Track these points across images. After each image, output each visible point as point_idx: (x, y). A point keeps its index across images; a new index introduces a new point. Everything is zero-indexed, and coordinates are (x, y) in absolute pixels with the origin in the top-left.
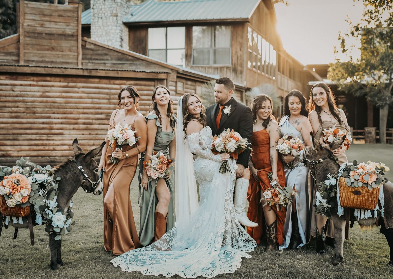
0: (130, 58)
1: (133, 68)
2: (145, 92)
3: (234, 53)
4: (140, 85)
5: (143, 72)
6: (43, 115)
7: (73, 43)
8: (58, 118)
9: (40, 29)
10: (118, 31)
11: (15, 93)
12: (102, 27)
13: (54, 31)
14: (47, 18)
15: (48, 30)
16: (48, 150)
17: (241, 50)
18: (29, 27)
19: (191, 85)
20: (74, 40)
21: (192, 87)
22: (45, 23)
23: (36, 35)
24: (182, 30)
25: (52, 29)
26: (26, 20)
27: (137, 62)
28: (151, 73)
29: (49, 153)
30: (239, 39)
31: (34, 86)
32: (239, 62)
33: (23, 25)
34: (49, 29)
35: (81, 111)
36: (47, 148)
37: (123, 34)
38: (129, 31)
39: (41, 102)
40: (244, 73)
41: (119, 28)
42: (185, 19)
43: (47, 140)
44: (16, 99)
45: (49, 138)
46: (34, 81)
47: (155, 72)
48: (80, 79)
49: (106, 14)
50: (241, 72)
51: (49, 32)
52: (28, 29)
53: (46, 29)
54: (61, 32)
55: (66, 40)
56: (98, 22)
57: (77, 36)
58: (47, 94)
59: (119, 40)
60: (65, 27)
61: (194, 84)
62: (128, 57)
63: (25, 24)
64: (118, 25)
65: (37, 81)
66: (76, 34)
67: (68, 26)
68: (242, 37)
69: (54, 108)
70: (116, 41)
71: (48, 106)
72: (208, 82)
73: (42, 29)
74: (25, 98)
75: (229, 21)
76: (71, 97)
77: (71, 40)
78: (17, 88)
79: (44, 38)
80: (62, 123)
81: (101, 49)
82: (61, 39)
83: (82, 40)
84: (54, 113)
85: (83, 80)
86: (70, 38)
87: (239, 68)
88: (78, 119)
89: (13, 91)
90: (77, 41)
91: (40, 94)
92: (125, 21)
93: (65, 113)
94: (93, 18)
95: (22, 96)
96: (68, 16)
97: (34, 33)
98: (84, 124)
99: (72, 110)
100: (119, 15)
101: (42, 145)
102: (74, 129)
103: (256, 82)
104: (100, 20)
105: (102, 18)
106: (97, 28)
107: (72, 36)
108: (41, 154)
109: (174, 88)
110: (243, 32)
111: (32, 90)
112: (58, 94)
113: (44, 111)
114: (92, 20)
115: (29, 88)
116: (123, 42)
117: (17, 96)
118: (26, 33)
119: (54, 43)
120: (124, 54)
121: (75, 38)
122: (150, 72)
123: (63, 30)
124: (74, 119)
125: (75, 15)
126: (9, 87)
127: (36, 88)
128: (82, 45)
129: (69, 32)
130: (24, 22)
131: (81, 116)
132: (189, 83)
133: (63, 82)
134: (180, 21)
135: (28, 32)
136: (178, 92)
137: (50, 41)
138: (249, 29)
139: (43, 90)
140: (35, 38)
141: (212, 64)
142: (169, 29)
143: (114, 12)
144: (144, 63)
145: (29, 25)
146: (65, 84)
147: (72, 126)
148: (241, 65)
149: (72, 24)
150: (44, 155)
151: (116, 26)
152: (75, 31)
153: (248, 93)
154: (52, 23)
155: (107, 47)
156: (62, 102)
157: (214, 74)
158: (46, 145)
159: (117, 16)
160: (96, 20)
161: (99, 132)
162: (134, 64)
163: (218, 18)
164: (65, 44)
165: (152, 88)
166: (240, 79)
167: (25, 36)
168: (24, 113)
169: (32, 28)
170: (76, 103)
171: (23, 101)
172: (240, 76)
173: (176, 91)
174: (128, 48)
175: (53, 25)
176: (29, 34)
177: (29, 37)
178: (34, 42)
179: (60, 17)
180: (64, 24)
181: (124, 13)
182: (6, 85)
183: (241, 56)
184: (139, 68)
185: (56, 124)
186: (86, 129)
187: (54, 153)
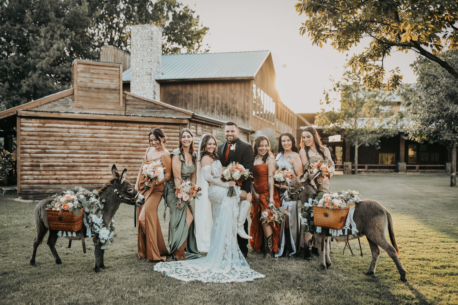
0: (160, 107)
1: (163, 115)
2: (172, 134)
4: (169, 128)
5: (170, 118)
6: (93, 151)
7: (116, 95)
8: (104, 154)
9: (90, 85)
10: (152, 87)
11: (70, 135)
12: (139, 84)
14: (96, 76)
15: (96, 86)
16: (96, 179)
17: (247, 101)
18: (81, 83)
19: (208, 129)
20: (116, 93)
21: (209, 130)
22: (94, 79)
23: (87, 89)
25: (100, 85)
26: (79, 78)
27: (166, 111)
28: (177, 120)
29: (98, 181)
30: (246, 93)
31: (85, 128)
32: (246, 111)
33: (76, 81)
34: (97, 84)
35: (122, 148)
36: (96, 177)
37: (156, 89)
38: (161, 86)
39: (91, 141)
40: (250, 120)
41: (152, 84)
42: (204, 77)
43: (96, 171)
44: (71, 139)
45: (97, 170)
46: (85, 125)
47: (180, 119)
48: (121, 124)
49: (142, 73)
50: (248, 119)
51: (97, 87)
52: (80, 84)
53: (95, 84)
54: (106, 87)
55: (110, 93)
56: (136, 79)
57: (119, 90)
58: (96, 135)
59: (153, 93)
60: (109, 83)
61: (211, 128)
62: (159, 106)
63: (78, 81)
64: (152, 82)
65: (88, 125)
66: (118, 88)
67: (112, 82)
68: (248, 92)
69: (101, 146)
70: (150, 94)
71: (96, 145)
72: (222, 126)
73: (91, 84)
74: (78, 138)
75: (238, 79)
76: (115, 138)
77: (115, 93)
78: (72, 131)
79: (93, 92)
80: (107, 158)
81: (137, 100)
82: (107, 92)
83: (123, 93)
84: (101, 150)
85: (124, 124)
86: (113, 92)
87: (246, 116)
88: (120, 154)
89: (69, 132)
90: (119, 94)
91: (90, 135)
92: (157, 78)
93: (109, 150)
94: (132, 76)
95: (75, 137)
96: (112, 75)
97: (85, 87)
98: (125, 158)
99: (116, 148)
100: (152, 74)
101: (92, 175)
103: (259, 126)
104: (138, 78)
105: (139, 76)
106: (136, 84)
107: (115, 90)
108: (91, 182)
109: (195, 131)
110: (249, 87)
111: (84, 132)
112: (104, 135)
113: (93, 148)
114: (131, 78)
115: (81, 131)
116: (155, 96)
117: (72, 137)
118: (79, 88)
119: (101, 95)
120: (156, 104)
121: (117, 92)
122: (176, 118)
123: (108, 85)
125: (118, 73)
126: (65, 130)
127: (87, 131)
128: (123, 97)
129: (113, 86)
130: (77, 79)
131: (122, 152)
132: (207, 127)
133: (108, 126)
134: (200, 79)
135: (81, 87)
136: (198, 134)
137: (97, 94)
138: (254, 86)
139: (92, 132)
140: (86, 91)
143: (149, 71)
144: (171, 111)
145: (81, 82)
146: (110, 127)
147: (115, 160)
148: (248, 113)
149: (115, 81)
150: (93, 182)
151: (150, 83)
152: (117, 86)
153: (253, 135)
154: (100, 80)
155: (143, 99)
156: (108, 141)
158: (95, 175)
159: (151, 75)
160: (134, 78)
161: (136, 165)
162: (164, 112)
163: (230, 76)
164: (109, 96)
165: (178, 131)
166: (246, 124)
167: (78, 90)
169: (84, 83)
170: (118, 142)
171: (77, 141)
172: (247, 121)
173: (196, 133)
174: (160, 100)
175: (100, 81)
176: (81, 88)
177: (81, 90)
178: (85, 95)
179: (106, 75)
180: (109, 80)
181: (156, 72)
182: (64, 128)
183: (247, 106)
184: (167, 115)
185: (103, 158)
186: (126, 163)
187: (101, 181)
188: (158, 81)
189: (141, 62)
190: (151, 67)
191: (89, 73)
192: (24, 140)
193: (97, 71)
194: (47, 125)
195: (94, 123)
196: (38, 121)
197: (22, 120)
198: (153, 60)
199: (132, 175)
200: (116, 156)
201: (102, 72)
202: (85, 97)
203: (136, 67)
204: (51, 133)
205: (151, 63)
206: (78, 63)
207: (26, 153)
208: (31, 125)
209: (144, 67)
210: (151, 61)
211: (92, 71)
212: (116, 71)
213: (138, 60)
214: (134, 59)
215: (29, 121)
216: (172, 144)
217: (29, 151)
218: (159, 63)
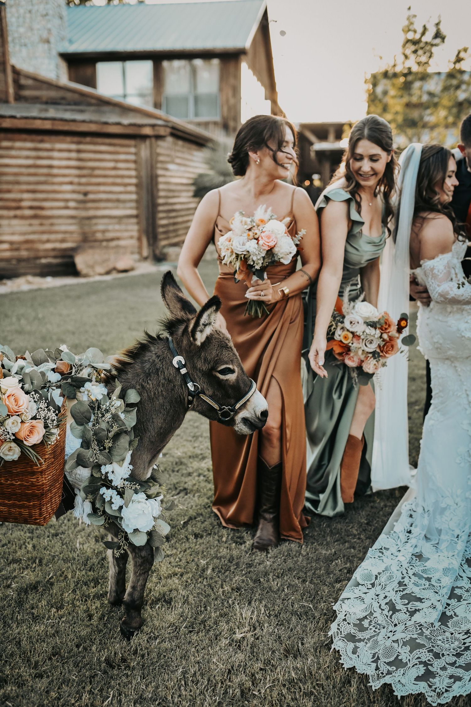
1: (102, 118)
2: (122, 157)
3: (224, 99)
4: (116, 145)
5: (117, 123)
10: (53, 67)
24: (149, 65)
35: (24, 187)
37: (60, 72)
38: (70, 66)
41: (53, 62)
49: (32, 39)
56: (20, 52)
62: (89, 99)
64: (51, 57)
68: (234, 76)
83: (12, 71)
92: (61, 50)
98: (31, 208)
99: (10, 186)
100: (52, 40)
102: (15, 217)
104: (23, 49)
105: (25, 46)
106: (20, 61)
122: (128, 125)
124: (14, 200)
128: (13, 80)
131: (26, 196)
138: (244, 65)
141: (191, 117)
143: (45, 36)
144: (117, 109)
147: (12, 213)
151: (49, 59)
159: (49, 42)
160: (17, 49)
165: (133, 150)
170: (16, 174)
181: (59, 38)
184: (111, 118)
186: (35, 217)
188: (64, 56)
189: (28, 15)
190: (49, 26)
198: (51, 12)
199: (48, 241)
200: (13, 204)
203: (18, 26)
205: (47, 17)
209: (36, 26)
210: (47, 15)
213: (22, 11)
214: (14, 10)
216: (122, 177)
218: (61, 18)
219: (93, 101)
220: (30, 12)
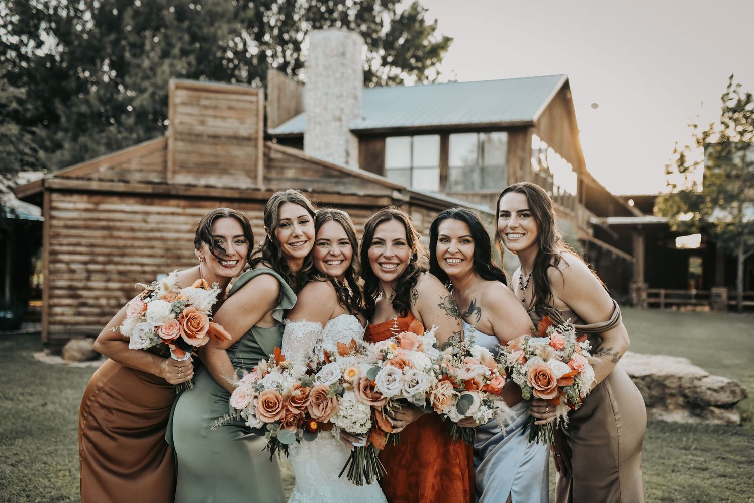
1: (341, 189)
3: (511, 171)
5: (353, 194)
7: (250, 150)
9: (199, 129)
11: (148, 226)
12: (320, 137)
13: (220, 132)
14: (210, 112)
15: (211, 131)
17: (521, 168)
18: (182, 126)
20: (251, 146)
22: (207, 119)
23: (193, 138)
24: (436, 139)
25: (218, 129)
26: (178, 115)
27: (346, 180)
28: (367, 198)
30: (520, 153)
33: (173, 122)
34: (213, 129)
37: (350, 146)
38: (361, 142)
41: (344, 138)
44: (151, 235)
46: (178, 206)
47: (372, 196)
48: (251, 205)
49: (326, 118)
51: (213, 133)
52: (181, 128)
53: (209, 128)
54: (232, 134)
55: (239, 145)
56: (314, 129)
57: (256, 139)
59: (344, 154)
60: (237, 125)
63: (177, 121)
64: (342, 133)
65: (184, 207)
66: (254, 136)
67: (242, 123)
68: (524, 149)
70: (340, 156)
73: (202, 128)
74: (165, 235)
77: (247, 146)
78: (152, 219)
79: (206, 143)
81: (292, 159)
82: (232, 145)
83: (265, 146)
86: (245, 143)
89: (145, 222)
90: (256, 146)
92: (353, 127)
94: (308, 124)
95: (159, 230)
96: (243, 109)
97: (190, 134)
100: (344, 118)
104: (317, 126)
105: (320, 123)
106: (313, 138)
107: (249, 139)
110: (524, 141)
114: (306, 128)
115: (170, 218)
116: (349, 158)
117: (152, 231)
118: (178, 136)
119: (220, 150)
121: (253, 143)
122: (365, 196)
123: (235, 130)
126: (139, 217)
127: (182, 219)
128: (264, 154)
129: (244, 132)
130: (174, 118)
135: (181, 134)
137: (214, 147)
138: (535, 138)
140: (192, 142)
141: (477, 189)
142: (418, 139)
143: (338, 114)
144: (357, 181)
145: (182, 123)
149: (248, 121)
151: (340, 135)
152: (253, 131)
154: (218, 119)
157: (481, 203)
159: (341, 120)
160: (311, 127)
162: (344, 184)
164: (236, 151)
167: (176, 139)
168: (162, 256)
169: (187, 127)
171: (162, 239)
174: (357, 166)
175: (219, 122)
176: (181, 136)
177: (183, 140)
178: (189, 149)
179: (231, 111)
180: (236, 121)
181: (352, 116)
184: (349, 189)
188: (355, 132)
189: (324, 97)
190: (343, 106)
191: (198, 105)
192: (57, 236)
193: (214, 102)
194: (102, 207)
195: (196, 203)
196: (85, 198)
197: (55, 196)
198: (345, 93)
201: (223, 104)
202: (189, 153)
203: (314, 107)
204: (111, 224)
205: (341, 98)
206: (178, 87)
207: (60, 261)
208: (71, 206)
209: (329, 107)
211: (204, 102)
212: (251, 102)
213: (319, 94)
215: (68, 198)
217: (66, 257)
218: (356, 98)
219: (336, 173)
220: (327, 94)
